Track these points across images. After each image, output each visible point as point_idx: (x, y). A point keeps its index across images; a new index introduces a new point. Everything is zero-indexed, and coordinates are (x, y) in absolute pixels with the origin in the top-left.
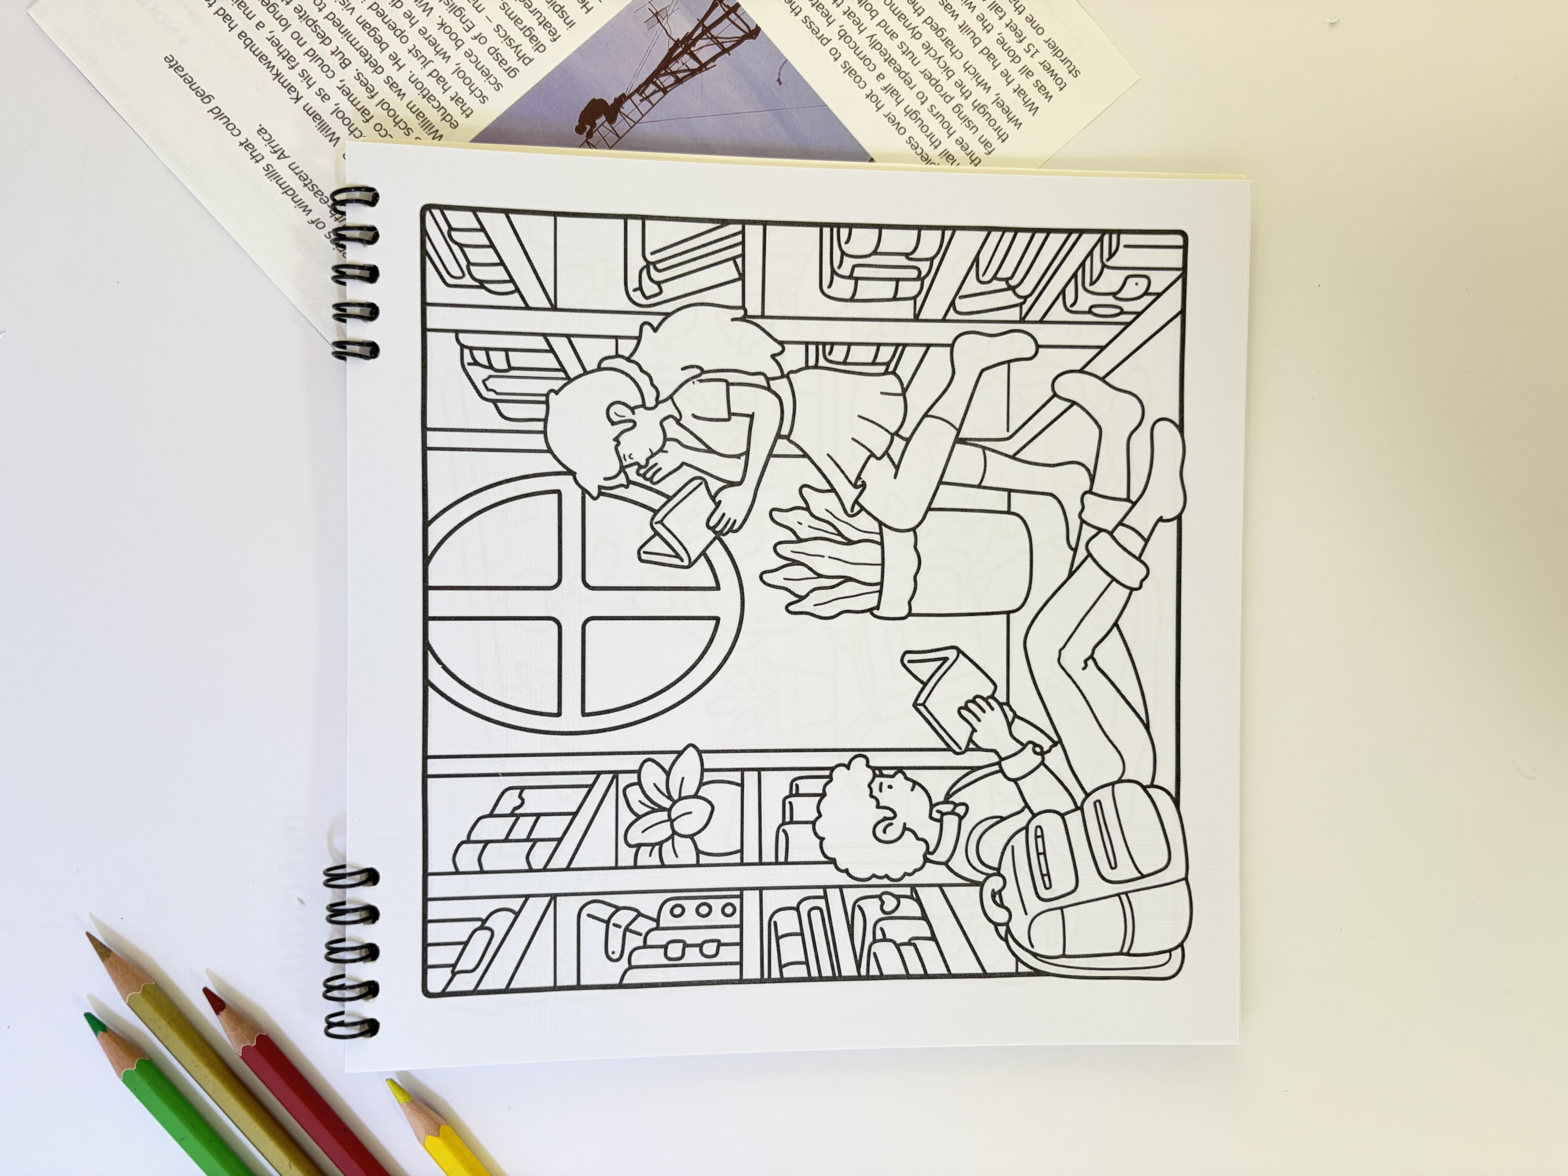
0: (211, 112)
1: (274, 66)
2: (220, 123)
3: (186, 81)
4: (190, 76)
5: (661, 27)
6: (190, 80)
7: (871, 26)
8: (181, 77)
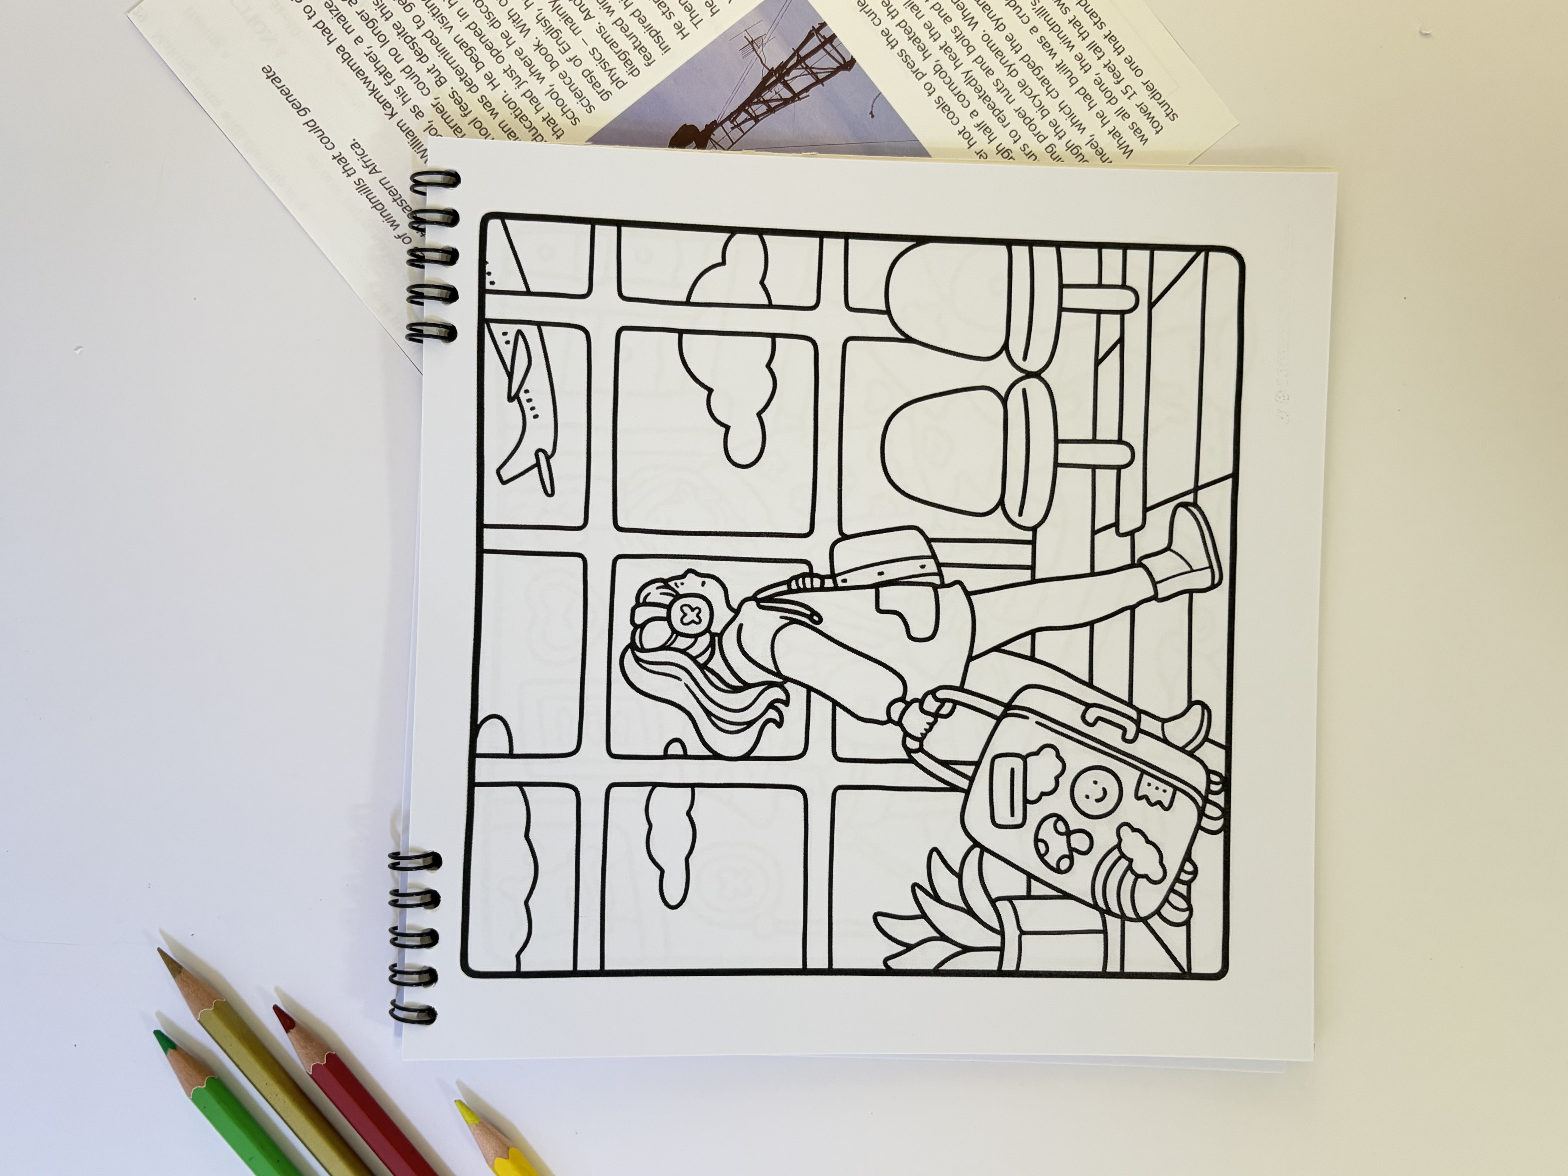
0: (306, 125)
1: (370, 82)
2: (314, 136)
3: (283, 92)
4: (287, 88)
5: (756, 56)
6: (287, 92)
7: (967, 62)
8: (278, 88)
